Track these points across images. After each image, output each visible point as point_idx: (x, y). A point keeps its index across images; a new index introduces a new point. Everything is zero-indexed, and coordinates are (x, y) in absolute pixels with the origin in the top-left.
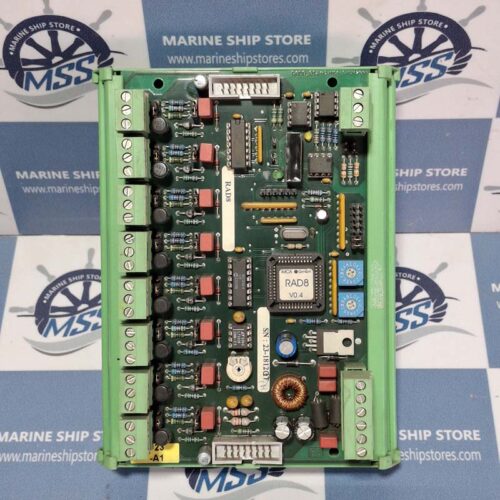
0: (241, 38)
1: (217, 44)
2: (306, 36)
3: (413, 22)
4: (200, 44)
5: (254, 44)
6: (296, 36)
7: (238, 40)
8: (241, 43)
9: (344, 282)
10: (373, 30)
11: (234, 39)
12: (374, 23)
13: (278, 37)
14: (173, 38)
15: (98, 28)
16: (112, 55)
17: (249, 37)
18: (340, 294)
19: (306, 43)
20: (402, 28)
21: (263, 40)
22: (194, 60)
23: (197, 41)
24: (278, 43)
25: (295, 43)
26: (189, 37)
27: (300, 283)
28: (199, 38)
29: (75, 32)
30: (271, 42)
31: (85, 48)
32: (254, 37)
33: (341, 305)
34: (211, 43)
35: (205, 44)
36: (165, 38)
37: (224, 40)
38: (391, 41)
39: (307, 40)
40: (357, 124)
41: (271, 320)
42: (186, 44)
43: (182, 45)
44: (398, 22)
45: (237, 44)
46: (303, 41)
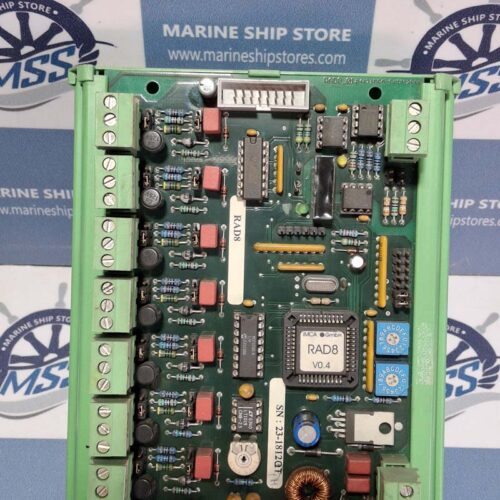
0: (262, 30)
1: (232, 37)
2: (345, 31)
3: (483, 16)
4: (210, 36)
5: (278, 38)
6: (332, 30)
7: (259, 33)
8: (262, 36)
9: (383, 350)
10: (430, 25)
11: (254, 32)
12: (433, 16)
13: (309, 31)
14: (177, 27)
15: (80, 11)
16: (97, 47)
17: (272, 30)
18: (378, 365)
19: (344, 39)
20: (468, 25)
21: (290, 34)
22: (202, 56)
23: (206, 33)
24: (309, 38)
25: (331, 39)
26: (197, 27)
27: (327, 349)
28: (210, 28)
29: (50, 16)
30: (301, 37)
31: (64, 36)
32: (279, 29)
33: (379, 380)
34: (224, 35)
35: (216, 36)
36: (166, 27)
37: (241, 33)
38: (452, 41)
39: (346, 35)
40: (412, 148)
41: (287, 395)
42: (192, 35)
43: (187, 36)
44: (463, 17)
45: (258, 37)
46: (340, 36)
